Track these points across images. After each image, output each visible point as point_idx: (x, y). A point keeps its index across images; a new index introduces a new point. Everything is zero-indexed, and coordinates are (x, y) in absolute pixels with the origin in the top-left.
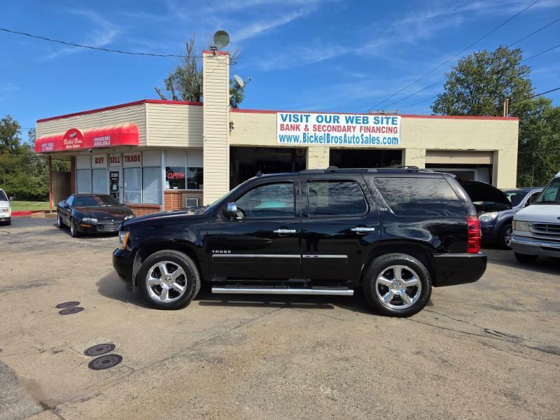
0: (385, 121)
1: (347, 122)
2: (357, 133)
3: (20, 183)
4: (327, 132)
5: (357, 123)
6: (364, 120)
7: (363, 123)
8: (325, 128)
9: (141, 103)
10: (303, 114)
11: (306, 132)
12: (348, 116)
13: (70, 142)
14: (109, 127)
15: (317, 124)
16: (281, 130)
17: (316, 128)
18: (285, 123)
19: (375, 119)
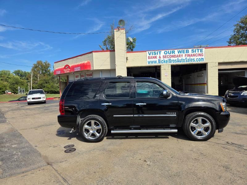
0: (197, 51)
1: (179, 53)
2: (184, 58)
3: (51, 87)
4: (169, 58)
5: (183, 53)
6: (186, 51)
7: (186, 53)
8: (168, 57)
9: (91, 52)
10: (158, 51)
11: (160, 59)
12: (179, 50)
13: (66, 70)
14: (80, 63)
15: (165, 55)
16: (149, 59)
17: (164, 57)
18: (150, 56)
19: (192, 50)
